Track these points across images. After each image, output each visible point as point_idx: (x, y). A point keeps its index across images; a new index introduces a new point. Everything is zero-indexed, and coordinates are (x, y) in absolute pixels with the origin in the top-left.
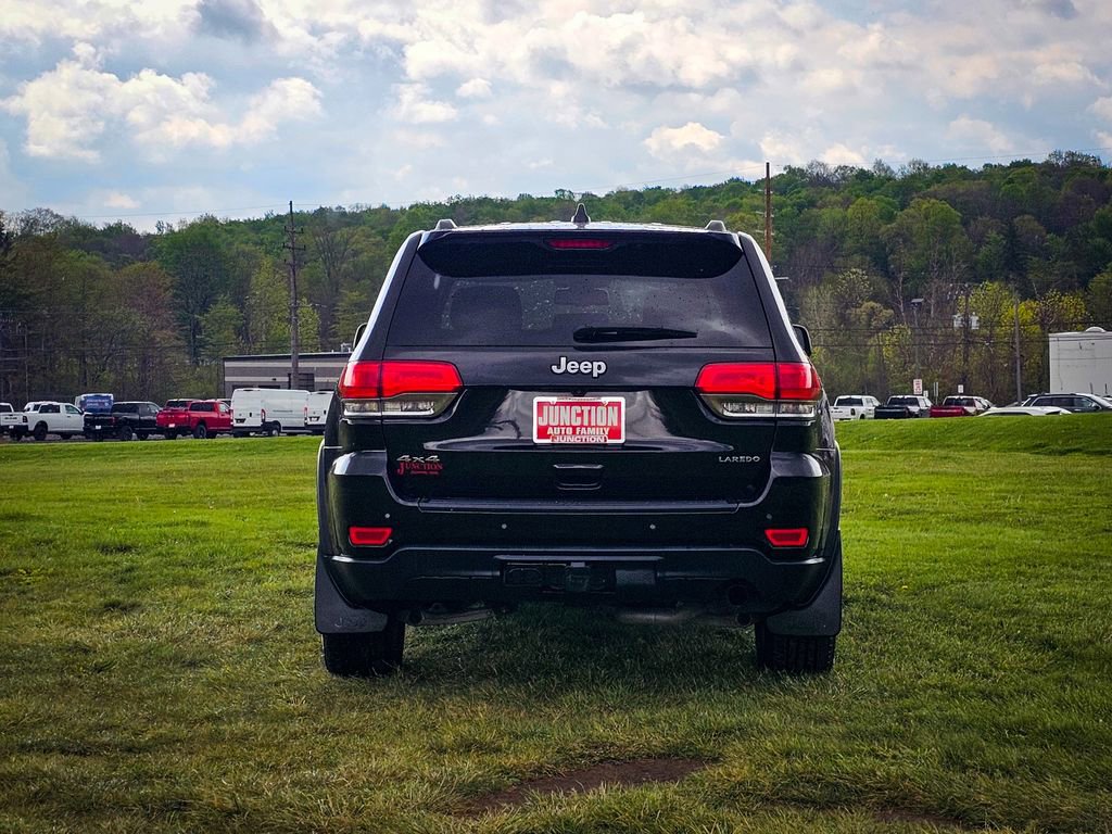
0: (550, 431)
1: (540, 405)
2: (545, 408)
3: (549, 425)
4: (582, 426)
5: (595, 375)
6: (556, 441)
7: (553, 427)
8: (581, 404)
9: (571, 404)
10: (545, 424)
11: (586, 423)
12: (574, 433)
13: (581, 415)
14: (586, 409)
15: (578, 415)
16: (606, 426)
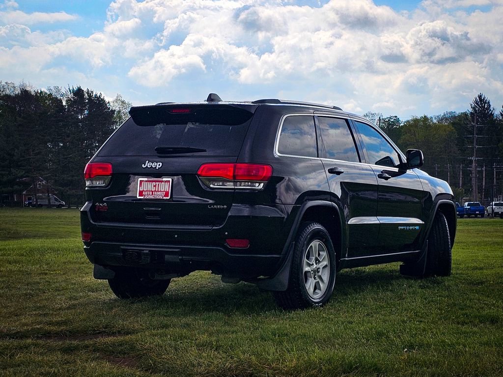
0: (144, 193)
1: (141, 181)
2: (143, 183)
3: (143, 191)
4: (155, 191)
5: (157, 168)
6: (145, 197)
7: (145, 191)
8: (155, 181)
9: (152, 181)
10: (142, 190)
11: (157, 190)
12: (152, 194)
13: (155, 186)
14: (157, 183)
15: (154, 186)
16: (164, 191)
